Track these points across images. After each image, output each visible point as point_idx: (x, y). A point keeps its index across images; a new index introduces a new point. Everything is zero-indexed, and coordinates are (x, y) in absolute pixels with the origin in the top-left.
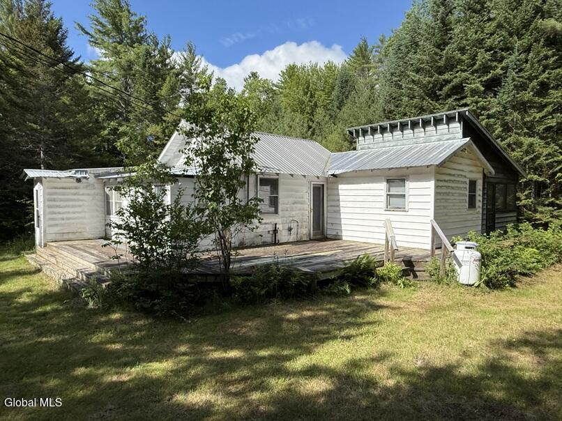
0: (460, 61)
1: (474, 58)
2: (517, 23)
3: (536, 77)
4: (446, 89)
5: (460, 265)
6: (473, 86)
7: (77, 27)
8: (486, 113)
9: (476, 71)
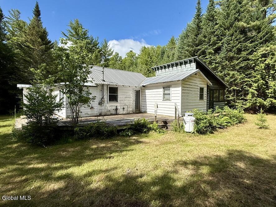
0: (204, 41)
1: (210, 40)
2: (227, 24)
3: (235, 46)
4: (199, 52)
5: (186, 124)
6: (209, 51)
7: (62, 33)
8: (214, 61)
9: (211, 45)
